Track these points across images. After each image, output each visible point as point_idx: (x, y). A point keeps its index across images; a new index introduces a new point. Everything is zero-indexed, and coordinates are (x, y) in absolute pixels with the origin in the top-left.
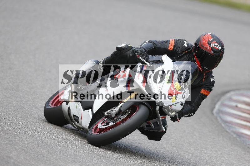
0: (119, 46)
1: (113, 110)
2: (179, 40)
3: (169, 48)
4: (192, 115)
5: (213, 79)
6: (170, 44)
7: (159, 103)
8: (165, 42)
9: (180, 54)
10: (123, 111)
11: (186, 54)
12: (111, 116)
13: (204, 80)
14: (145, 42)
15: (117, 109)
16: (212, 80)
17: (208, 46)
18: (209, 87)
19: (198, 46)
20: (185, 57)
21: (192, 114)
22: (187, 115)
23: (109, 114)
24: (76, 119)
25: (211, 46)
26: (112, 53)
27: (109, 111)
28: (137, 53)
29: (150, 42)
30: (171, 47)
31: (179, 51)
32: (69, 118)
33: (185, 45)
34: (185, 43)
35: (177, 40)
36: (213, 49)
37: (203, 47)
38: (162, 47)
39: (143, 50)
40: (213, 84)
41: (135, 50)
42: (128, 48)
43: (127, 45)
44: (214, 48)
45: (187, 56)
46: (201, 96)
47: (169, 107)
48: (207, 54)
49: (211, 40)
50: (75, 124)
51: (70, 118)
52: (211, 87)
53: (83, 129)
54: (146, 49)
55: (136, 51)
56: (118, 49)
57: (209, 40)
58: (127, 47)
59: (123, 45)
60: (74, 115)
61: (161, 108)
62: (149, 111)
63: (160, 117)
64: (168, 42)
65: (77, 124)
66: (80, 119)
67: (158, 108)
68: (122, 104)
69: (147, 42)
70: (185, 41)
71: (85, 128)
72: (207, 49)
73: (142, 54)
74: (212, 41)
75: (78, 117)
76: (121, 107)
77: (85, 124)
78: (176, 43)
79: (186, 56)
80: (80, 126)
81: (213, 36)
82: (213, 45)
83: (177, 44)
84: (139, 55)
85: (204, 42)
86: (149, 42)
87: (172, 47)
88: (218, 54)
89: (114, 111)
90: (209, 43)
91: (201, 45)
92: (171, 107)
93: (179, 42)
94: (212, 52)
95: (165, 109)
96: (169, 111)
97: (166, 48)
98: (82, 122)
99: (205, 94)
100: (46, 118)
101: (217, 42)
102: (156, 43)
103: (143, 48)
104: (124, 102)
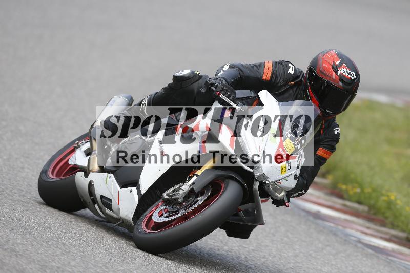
0: (177, 74)
1: (178, 189)
2: (280, 62)
3: (264, 77)
4: (303, 194)
5: (338, 130)
6: (266, 70)
7: (259, 176)
8: (256, 65)
9: (282, 86)
10: (196, 191)
11: (292, 86)
12: (176, 199)
13: (322, 132)
14: (223, 67)
15: (186, 187)
16: (336, 132)
17: (334, 74)
18: (330, 143)
19: (314, 73)
20: (291, 91)
21: (304, 191)
22: (296, 194)
23: (173, 197)
24: (107, 202)
25: (339, 73)
26: (166, 85)
27: (170, 190)
28: (216, 87)
29: (233, 68)
30: (267, 76)
31: (280, 81)
32: (89, 200)
33: (291, 71)
34: (289, 67)
35: (276, 62)
36: (342, 78)
37: (325, 74)
38: (252, 75)
39: (225, 82)
40: (336, 138)
41: (210, 83)
42: (194, 78)
43: (192, 72)
44: (344, 76)
45: (295, 89)
46: (318, 160)
47: (276, 183)
48: (331, 87)
49: (337, 63)
50: (101, 211)
51: (92, 199)
52: (335, 143)
53: (122, 222)
54: (228, 80)
55: (212, 85)
56: (176, 78)
57: (334, 63)
58: (192, 76)
59: (186, 72)
60: (102, 197)
61: (262, 185)
62: (242, 191)
63: (260, 200)
64: (261, 66)
65: (107, 211)
66: (114, 204)
67: (256, 185)
68: (195, 178)
69: (227, 67)
70: (290, 65)
71: (125, 220)
72: (330, 78)
73: (224, 90)
74: (340, 65)
75: (111, 200)
76: (193, 183)
77: (126, 213)
78: (275, 68)
79: (293, 91)
80: (115, 216)
81: (340, 56)
82: (342, 71)
83: (277, 69)
84: (220, 92)
85: (326, 66)
86: (231, 67)
87: (269, 75)
88: (350, 87)
89: (181, 192)
90: (335, 68)
91: (321, 71)
92: (279, 183)
93: (280, 66)
94: (341, 84)
95: (269, 186)
96: (276, 190)
97: (259, 77)
98: (119, 209)
99: (325, 155)
100: (42, 198)
101: (348, 67)
102: (242, 68)
103: (222, 78)
104: (197, 175)
